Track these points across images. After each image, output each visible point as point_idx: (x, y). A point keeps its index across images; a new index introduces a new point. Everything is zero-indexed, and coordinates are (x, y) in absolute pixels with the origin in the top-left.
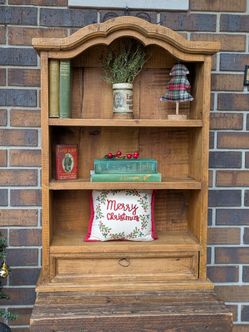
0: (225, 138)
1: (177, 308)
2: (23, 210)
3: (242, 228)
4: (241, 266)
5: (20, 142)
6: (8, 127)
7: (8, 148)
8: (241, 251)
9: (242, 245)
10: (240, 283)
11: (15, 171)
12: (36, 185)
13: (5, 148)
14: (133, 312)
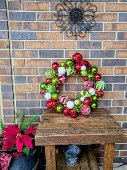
0: (119, 53)
1: (101, 130)
2: (33, 85)
3: (125, 92)
4: (123, 107)
5: (30, 56)
6: (25, 49)
7: (25, 59)
8: (123, 101)
9: (124, 99)
10: (123, 114)
11: (29, 69)
12: (38, 74)
13: (23, 59)
14: (81, 133)
